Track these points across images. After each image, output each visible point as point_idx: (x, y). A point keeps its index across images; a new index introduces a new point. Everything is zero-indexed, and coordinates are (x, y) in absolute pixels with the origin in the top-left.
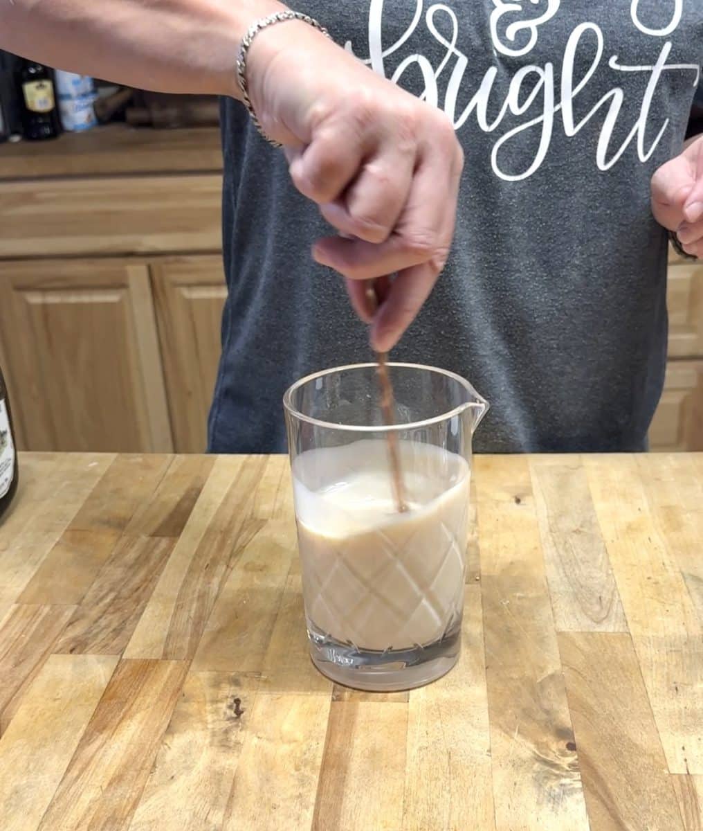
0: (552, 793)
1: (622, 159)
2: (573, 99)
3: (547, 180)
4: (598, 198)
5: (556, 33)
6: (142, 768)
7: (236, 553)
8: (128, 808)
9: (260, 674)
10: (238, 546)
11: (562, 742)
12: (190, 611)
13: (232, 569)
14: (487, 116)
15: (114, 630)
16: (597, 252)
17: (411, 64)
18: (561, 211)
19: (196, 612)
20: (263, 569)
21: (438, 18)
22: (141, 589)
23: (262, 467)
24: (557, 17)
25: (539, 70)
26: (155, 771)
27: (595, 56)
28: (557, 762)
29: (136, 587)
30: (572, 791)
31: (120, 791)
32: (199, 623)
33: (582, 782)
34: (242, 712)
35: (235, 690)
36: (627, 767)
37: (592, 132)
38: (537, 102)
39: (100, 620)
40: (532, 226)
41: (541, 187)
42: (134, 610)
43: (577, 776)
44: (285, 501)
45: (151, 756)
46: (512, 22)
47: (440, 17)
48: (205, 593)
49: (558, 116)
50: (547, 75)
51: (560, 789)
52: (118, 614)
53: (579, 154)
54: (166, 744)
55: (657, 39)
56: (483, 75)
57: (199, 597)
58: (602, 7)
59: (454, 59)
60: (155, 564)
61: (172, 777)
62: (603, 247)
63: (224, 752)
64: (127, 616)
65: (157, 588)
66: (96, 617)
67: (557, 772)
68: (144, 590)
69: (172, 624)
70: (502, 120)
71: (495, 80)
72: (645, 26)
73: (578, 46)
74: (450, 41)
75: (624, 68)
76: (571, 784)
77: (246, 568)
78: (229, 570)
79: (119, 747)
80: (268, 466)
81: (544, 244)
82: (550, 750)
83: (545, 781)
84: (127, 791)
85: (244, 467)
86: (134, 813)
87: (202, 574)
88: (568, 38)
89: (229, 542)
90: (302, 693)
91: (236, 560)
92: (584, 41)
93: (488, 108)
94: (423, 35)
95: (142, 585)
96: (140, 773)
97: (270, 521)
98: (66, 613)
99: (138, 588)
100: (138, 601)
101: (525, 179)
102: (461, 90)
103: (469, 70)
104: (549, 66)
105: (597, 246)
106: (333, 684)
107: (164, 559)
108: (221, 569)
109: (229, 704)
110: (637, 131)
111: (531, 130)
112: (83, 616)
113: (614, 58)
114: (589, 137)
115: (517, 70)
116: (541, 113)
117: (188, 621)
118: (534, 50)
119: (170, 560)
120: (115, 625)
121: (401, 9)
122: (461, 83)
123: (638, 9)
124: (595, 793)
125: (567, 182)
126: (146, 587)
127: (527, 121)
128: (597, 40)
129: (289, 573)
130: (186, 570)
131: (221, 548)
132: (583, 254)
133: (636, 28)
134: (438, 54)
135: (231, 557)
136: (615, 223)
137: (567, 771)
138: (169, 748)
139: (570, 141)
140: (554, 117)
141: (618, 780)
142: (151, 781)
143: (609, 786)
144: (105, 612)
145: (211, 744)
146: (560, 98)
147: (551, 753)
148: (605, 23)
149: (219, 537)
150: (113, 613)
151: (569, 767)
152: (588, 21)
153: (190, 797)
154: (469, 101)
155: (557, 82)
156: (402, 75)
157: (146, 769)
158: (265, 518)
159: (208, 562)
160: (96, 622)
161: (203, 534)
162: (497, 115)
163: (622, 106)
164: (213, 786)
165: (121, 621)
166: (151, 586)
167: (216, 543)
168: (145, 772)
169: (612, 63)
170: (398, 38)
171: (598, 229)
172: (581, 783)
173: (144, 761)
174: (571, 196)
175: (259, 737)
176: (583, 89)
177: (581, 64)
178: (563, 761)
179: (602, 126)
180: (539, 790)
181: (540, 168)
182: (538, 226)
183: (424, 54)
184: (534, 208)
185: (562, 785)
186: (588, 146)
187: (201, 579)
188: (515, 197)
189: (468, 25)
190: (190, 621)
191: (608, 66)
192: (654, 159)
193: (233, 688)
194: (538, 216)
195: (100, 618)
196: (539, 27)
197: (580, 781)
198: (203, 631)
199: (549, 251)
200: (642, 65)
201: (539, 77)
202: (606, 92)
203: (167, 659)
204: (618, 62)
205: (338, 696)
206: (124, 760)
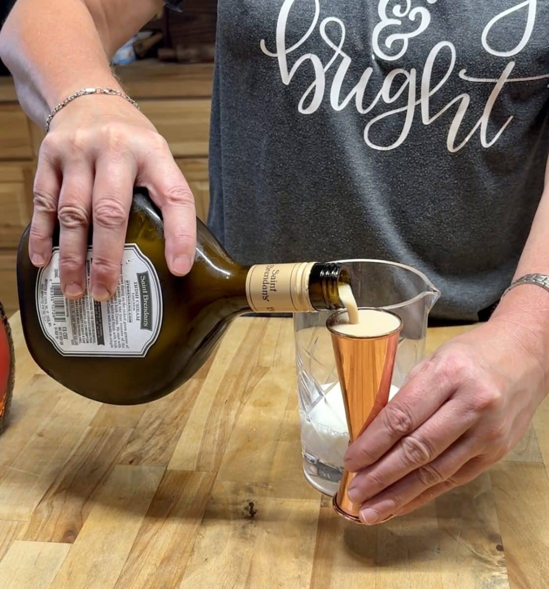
0: (486, 583)
1: (467, 146)
2: (430, 97)
3: (408, 154)
4: (447, 171)
5: (422, 47)
6: (184, 552)
7: (247, 392)
8: (175, 581)
9: (268, 485)
10: (248, 387)
11: (493, 544)
12: (214, 435)
13: (245, 404)
14: (363, 103)
15: (161, 448)
16: (446, 210)
17: (306, 60)
18: (416, 177)
19: (219, 437)
20: (267, 405)
21: (330, 28)
22: (179, 418)
23: (264, 328)
24: (425, 34)
25: (406, 73)
26: (194, 555)
27: (448, 68)
28: (490, 559)
29: (175, 416)
30: (501, 581)
31: (169, 568)
32: (222, 444)
33: (509, 575)
34: (255, 513)
35: (249, 496)
36: (541, 565)
37: (444, 123)
38: (404, 96)
39: (151, 440)
40: (395, 185)
41: (403, 158)
42: (175, 433)
43: (504, 570)
44: (283, 354)
45: (191, 543)
46: (391, 34)
47: (331, 27)
48: (225, 422)
49: (418, 108)
50: (411, 78)
51: (491, 580)
52: (162, 437)
53: (432, 139)
54: (201, 535)
55: (501, 60)
56: (362, 73)
57: (221, 425)
58: (459, 30)
59: (340, 59)
60: (188, 399)
61: (206, 560)
62: (451, 205)
63: (242, 542)
64: (169, 437)
65: (190, 417)
66: (147, 438)
67: (489, 567)
68: (181, 419)
69: (202, 445)
70: (375, 106)
71: (370, 77)
72: (492, 49)
73: (436, 59)
74: (338, 45)
75: (471, 79)
76: (500, 576)
77: (255, 404)
78: (242, 405)
79: (167, 535)
80: (269, 327)
81: (403, 199)
82: (484, 550)
83: (481, 573)
84: (173, 569)
85: (252, 326)
86: (180, 585)
87: (223, 408)
88: (429, 52)
89: (242, 383)
90: (299, 500)
91: (248, 397)
92: (441, 55)
93: (364, 97)
94: (316, 40)
95: (179, 415)
96: (183, 555)
97: (271, 368)
98: (126, 435)
99: (177, 417)
100: (177, 426)
101: (390, 150)
102: (344, 82)
103: (352, 68)
104: (413, 71)
105: (446, 205)
106: (321, 494)
107: (194, 396)
108: (237, 404)
109: (245, 506)
110: (480, 125)
111: (397, 116)
112: (138, 437)
113: (464, 71)
114: (441, 128)
115: (390, 71)
116: (406, 104)
117: (213, 442)
118: (404, 58)
119: (199, 396)
120: (161, 444)
121: (301, 19)
122: (345, 77)
123: (488, 35)
124: (518, 583)
125: (422, 157)
126: (183, 416)
127: (395, 109)
128: (451, 56)
129: (286, 409)
130: (211, 404)
131: (236, 387)
132: (435, 210)
133: (484, 49)
134: (327, 54)
135: (243, 395)
136: (461, 190)
137: (497, 566)
138: (203, 537)
139: (425, 128)
140: (415, 109)
141: (535, 574)
142: (191, 561)
143: (528, 578)
144: (153, 434)
145: (233, 536)
146: (420, 95)
147: (485, 552)
148: (459, 43)
149: (234, 380)
150: (160, 434)
151: (498, 563)
152: (447, 40)
153: (219, 574)
154: (351, 90)
155: (419, 84)
156: (299, 67)
157: (187, 552)
158: (268, 366)
159: (227, 399)
160: (147, 441)
161: (222, 378)
162: (371, 103)
163: (469, 107)
164: (236, 567)
165: (166, 441)
166: (186, 416)
167: (232, 384)
168: (186, 555)
169: (462, 74)
170: (298, 41)
171: (447, 193)
172: (507, 575)
173: (186, 547)
174: (424, 168)
175: (268, 532)
176: (438, 91)
177: (438, 72)
178: (494, 559)
179: (452, 120)
180: (476, 579)
181: (402, 144)
182: (399, 185)
183: (316, 53)
184: (397, 172)
185: (493, 576)
186: (440, 134)
187: (222, 411)
188: (381, 162)
189: (354, 34)
190: (216, 443)
191: (459, 77)
192: (498, 145)
193: (248, 494)
194: (399, 178)
195: (150, 438)
196: (410, 40)
197: (506, 573)
198: (225, 451)
199: (407, 204)
200: (487, 78)
201: (406, 78)
202: (456, 96)
203: (199, 471)
204: (466, 74)
205: (325, 503)
206: (171, 546)
